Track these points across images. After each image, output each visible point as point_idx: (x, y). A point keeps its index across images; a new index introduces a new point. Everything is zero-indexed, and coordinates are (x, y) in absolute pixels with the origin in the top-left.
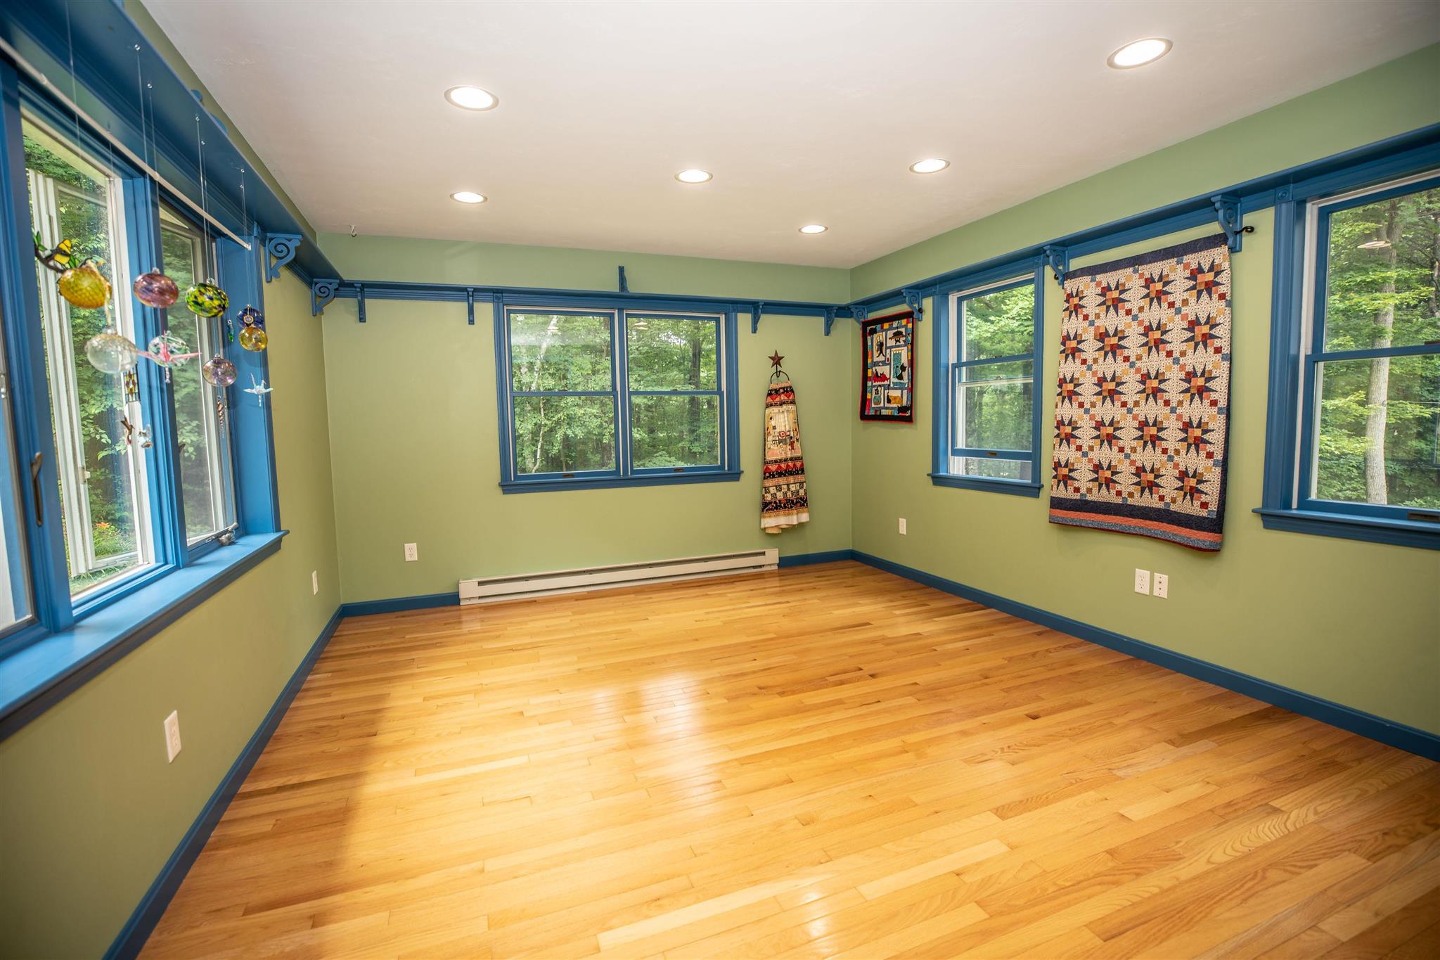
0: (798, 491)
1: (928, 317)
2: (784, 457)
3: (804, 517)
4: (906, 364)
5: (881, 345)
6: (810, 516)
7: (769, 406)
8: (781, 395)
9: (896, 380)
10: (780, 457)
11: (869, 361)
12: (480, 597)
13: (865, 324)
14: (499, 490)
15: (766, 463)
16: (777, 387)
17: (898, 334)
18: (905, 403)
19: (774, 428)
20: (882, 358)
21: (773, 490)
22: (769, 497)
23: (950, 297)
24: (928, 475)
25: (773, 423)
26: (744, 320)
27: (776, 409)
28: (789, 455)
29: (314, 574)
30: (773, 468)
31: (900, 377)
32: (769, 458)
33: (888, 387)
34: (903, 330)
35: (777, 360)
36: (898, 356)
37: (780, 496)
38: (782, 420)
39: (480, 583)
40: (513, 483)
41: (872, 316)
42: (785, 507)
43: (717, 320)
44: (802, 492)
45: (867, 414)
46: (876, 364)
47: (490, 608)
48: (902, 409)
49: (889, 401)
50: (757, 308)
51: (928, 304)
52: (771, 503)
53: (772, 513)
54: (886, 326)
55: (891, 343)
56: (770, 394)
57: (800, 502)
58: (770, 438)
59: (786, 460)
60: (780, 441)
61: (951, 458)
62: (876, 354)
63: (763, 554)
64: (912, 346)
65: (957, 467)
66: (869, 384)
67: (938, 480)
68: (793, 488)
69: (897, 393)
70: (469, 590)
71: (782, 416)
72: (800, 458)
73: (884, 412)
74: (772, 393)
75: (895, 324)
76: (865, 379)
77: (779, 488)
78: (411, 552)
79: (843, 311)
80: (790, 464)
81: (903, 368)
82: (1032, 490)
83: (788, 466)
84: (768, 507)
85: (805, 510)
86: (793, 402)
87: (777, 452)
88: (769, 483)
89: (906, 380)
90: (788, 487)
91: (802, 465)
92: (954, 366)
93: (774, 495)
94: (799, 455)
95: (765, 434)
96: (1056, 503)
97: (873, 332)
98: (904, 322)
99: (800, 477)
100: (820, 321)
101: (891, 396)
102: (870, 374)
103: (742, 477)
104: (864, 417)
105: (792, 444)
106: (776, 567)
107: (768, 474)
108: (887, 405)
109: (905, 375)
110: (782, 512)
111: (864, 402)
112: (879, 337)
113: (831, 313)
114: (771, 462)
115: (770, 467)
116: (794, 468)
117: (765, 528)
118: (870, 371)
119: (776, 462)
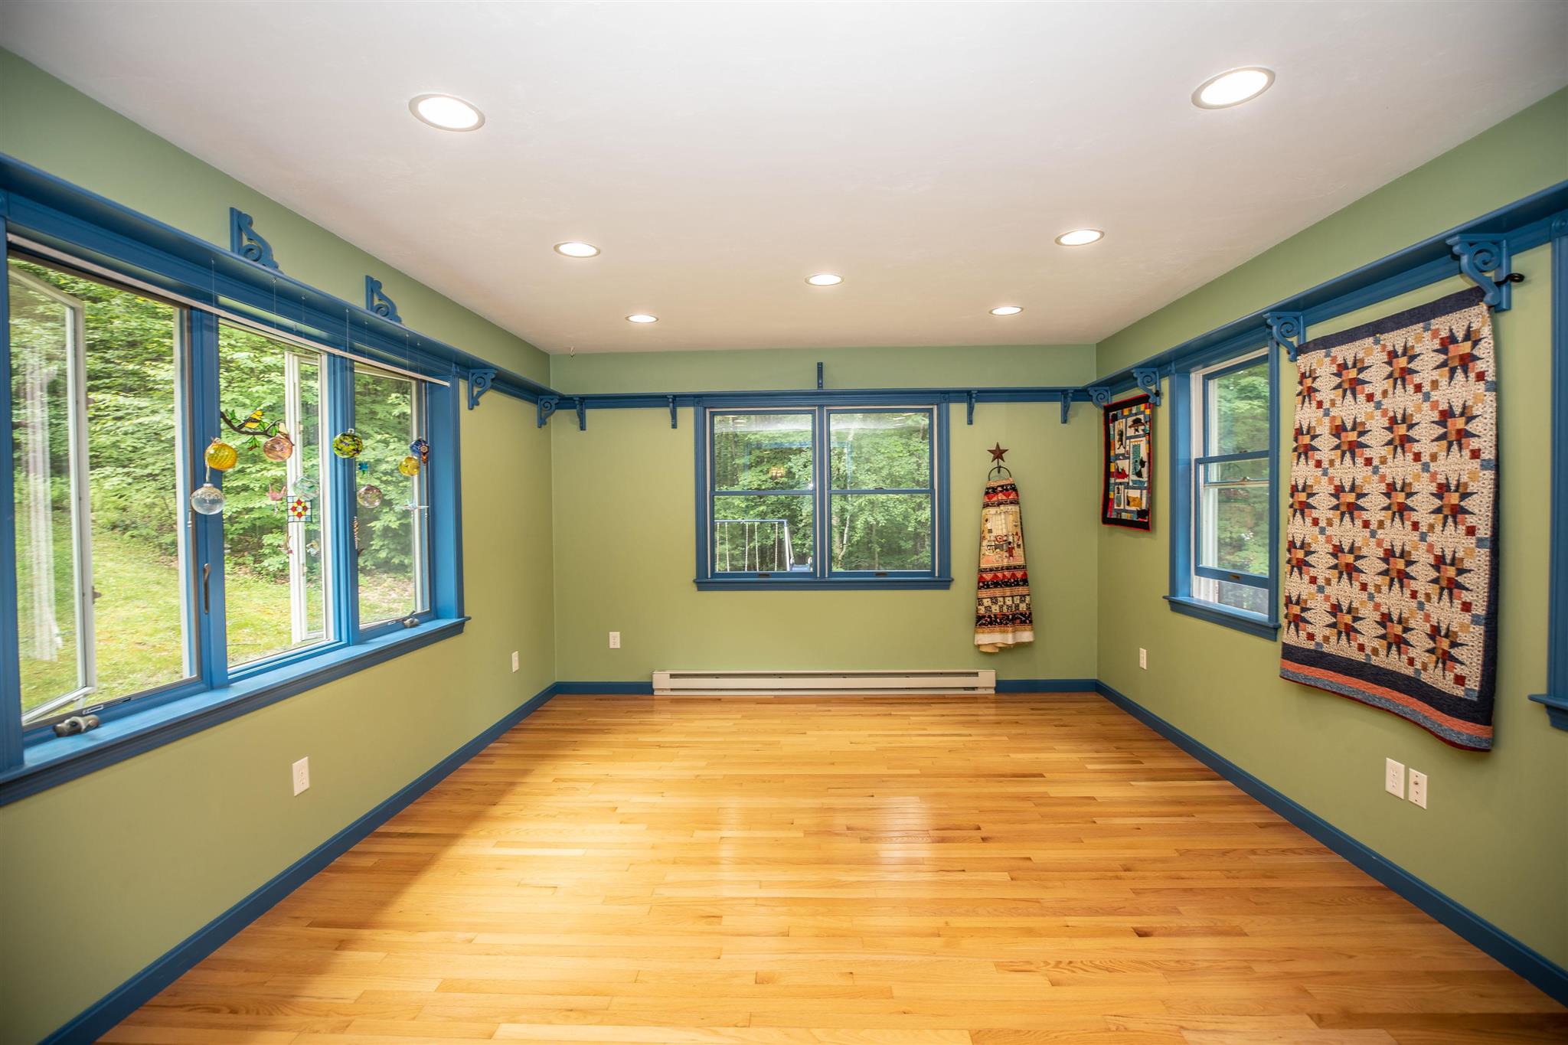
0: (1017, 606)
1: (1165, 401)
2: (999, 565)
3: (1026, 636)
4: (1145, 459)
5: (1121, 434)
6: (1035, 635)
7: (986, 506)
8: (1001, 494)
9: (1135, 478)
10: (996, 565)
11: (1112, 453)
12: (672, 689)
13: (1108, 409)
14: (694, 587)
15: (981, 571)
16: (995, 485)
17: (1137, 422)
18: (1144, 506)
19: (990, 531)
20: (1122, 451)
21: (987, 602)
22: (982, 610)
23: (1193, 375)
24: (1164, 597)
25: (989, 526)
26: (958, 411)
27: (992, 510)
28: (1005, 563)
29: (515, 656)
30: (988, 576)
31: (1139, 474)
32: (983, 566)
33: (1127, 486)
34: (1141, 417)
35: (998, 454)
36: (1137, 448)
37: (995, 609)
38: (1000, 522)
39: (672, 676)
40: (707, 581)
41: (1117, 398)
42: (1001, 623)
43: (931, 411)
44: (1023, 607)
45: (1109, 518)
46: (1117, 457)
47: (681, 701)
48: (1142, 513)
49: (1128, 504)
50: (970, 397)
51: (1165, 385)
52: (984, 617)
53: (986, 629)
54: (1126, 412)
55: (1131, 432)
56: (987, 493)
57: (1021, 619)
58: (985, 543)
59: (1002, 569)
60: (996, 547)
61: (1195, 579)
62: (1117, 446)
63: (976, 674)
64: (1151, 436)
65: (1204, 592)
66: (1112, 480)
67: (1178, 607)
68: (1009, 601)
69: (1134, 494)
70: (662, 681)
71: (999, 517)
72: (1024, 567)
73: (1124, 516)
74: (990, 492)
75: (1134, 410)
76: (1108, 474)
77: (994, 600)
78: (615, 640)
79: (1082, 394)
80: (1006, 573)
81: (1142, 463)
82: (1269, 631)
83: (1004, 576)
84: (984, 621)
85: (1028, 627)
86: (1015, 502)
87: (994, 559)
88: (984, 593)
89: (1145, 478)
90: (1006, 600)
91: (1025, 575)
92: (1198, 461)
93: (988, 608)
94: (1021, 562)
95: (982, 538)
96: (1290, 653)
97: (1115, 418)
98: (1142, 407)
99: (1021, 588)
100: (1057, 406)
101: (1130, 498)
102: (1113, 469)
103: (953, 586)
104: (1106, 520)
105: (1010, 551)
106: (993, 692)
107: (983, 584)
108: (1127, 508)
109: (1145, 471)
110: (997, 628)
111: (1107, 502)
112: (1119, 425)
113: (1067, 397)
114: (985, 570)
115: (984, 575)
116: (1016, 578)
117: (979, 646)
118: (1112, 465)
119: (991, 570)
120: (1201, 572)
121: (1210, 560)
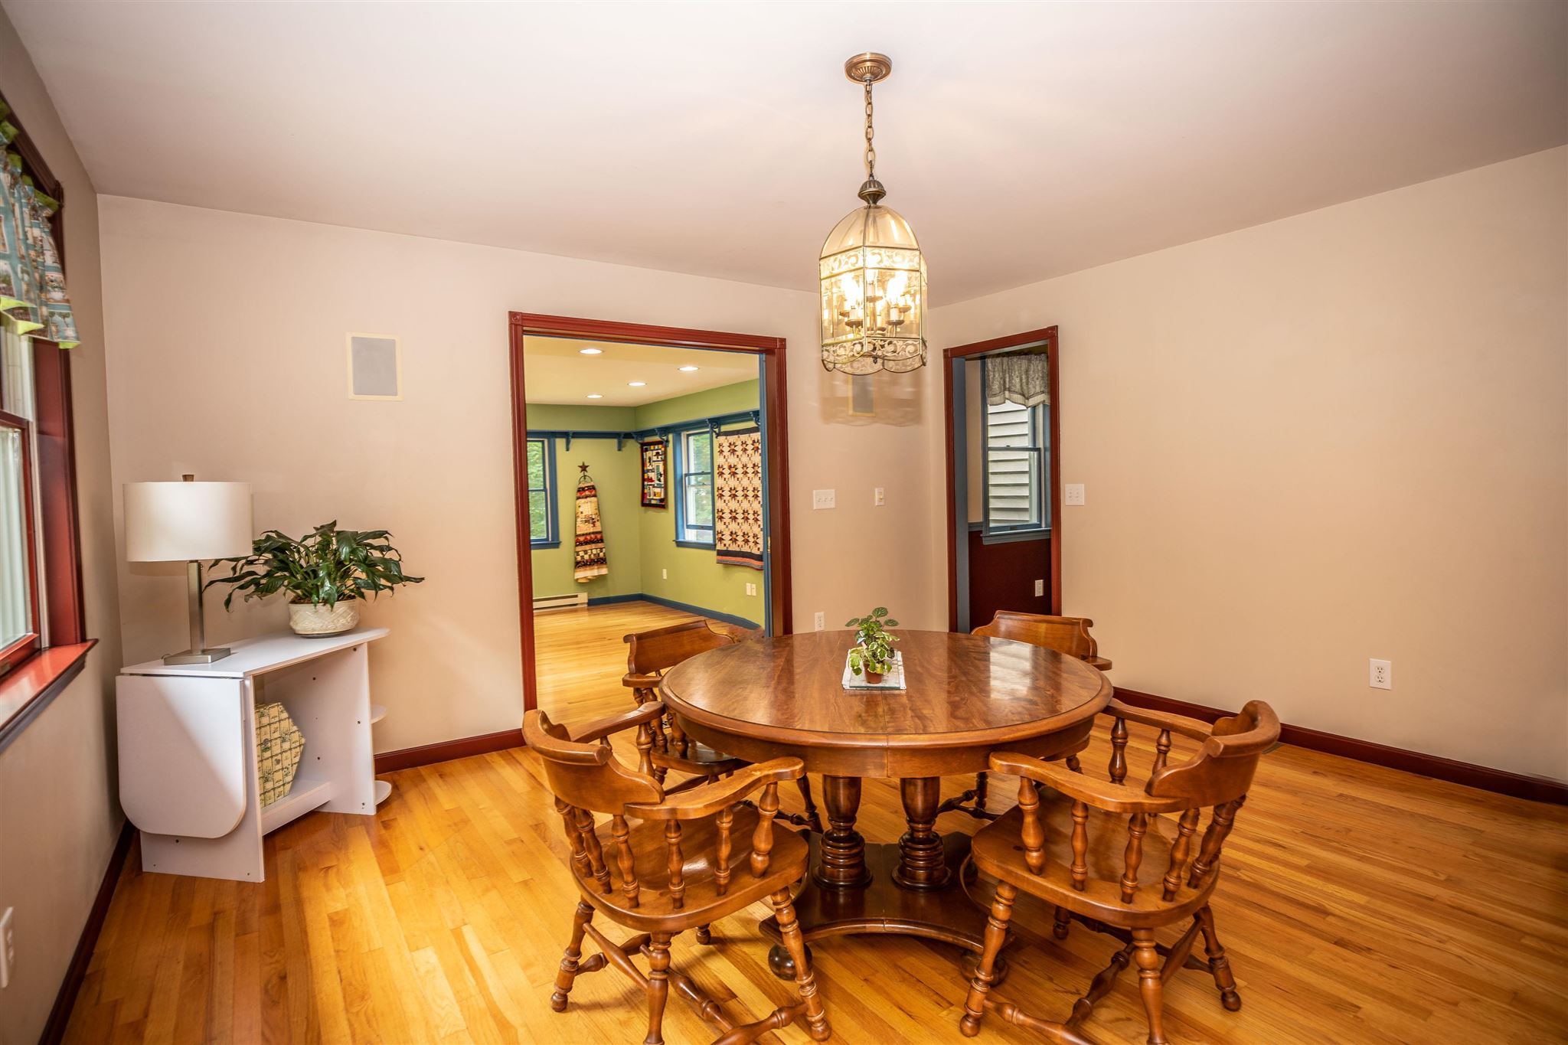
0: (599, 554)
1: (671, 445)
2: (588, 531)
3: (604, 571)
4: (662, 473)
5: (650, 459)
6: (609, 570)
7: (578, 498)
8: (586, 491)
9: (658, 482)
10: (586, 532)
11: (645, 469)
13: (643, 445)
15: (577, 536)
16: (583, 486)
17: (658, 454)
18: (662, 497)
19: (582, 513)
20: (650, 468)
21: (582, 554)
22: (579, 558)
23: (682, 434)
24: (673, 541)
25: (581, 510)
26: (560, 443)
27: (583, 501)
28: (591, 530)
30: (582, 539)
31: (659, 480)
32: (578, 533)
33: (654, 487)
34: (660, 451)
35: (584, 468)
36: (658, 466)
37: (586, 557)
38: (587, 507)
41: (647, 440)
42: (590, 565)
43: (543, 442)
44: (601, 555)
45: (646, 504)
46: (648, 471)
48: (662, 500)
49: (655, 495)
50: (566, 435)
51: (671, 437)
52: (580, 562)
53: (582, 569)
54: (652, 447)
55: (655, 458)
56: (579, 491)
57: (601, 561)
58: (579, 520)
59: (590, 534)
60: (586, 521)
61: (686, 530)
62: (648, 464)
63: (576, 596)
64: (665, 461)
65: (690, 536)
66: (646, 483)
67: (680, 544)
68: (594, 552)
69: (657, 490)
71: (586, 505)
72: (600, 532)
73: (653, 502)
74: (581, 490)
75: (656, 447)
76: (644, 480)
77: (586, 552)
79: (628, 436)
80: (593, 536)
81: (661, 475)
82: (712, 547)
83: (591, 538)
84: (579, 565)
85: (605, 566)
86: (595, 496)
87: (584, 528)
88: (579, 549)
89: (662, 483)
90: (593, 551)
91: (602, 537)
92: (686, 475)
93: (582, 557)
94: (600, 530)
95: (576, 517)
96: (720, 553)
97: (646, 450)
98: (660, 446)
99: (600, 544)
100: (615, 441)
101: (655, 493)
102: (646, 477)
103: (561, 546)
104: (644, 505)
105: (594, 523)
106: (586, 606)
107: (579, 543)
108: (655, 498)
109: (662, 479)
110: (588, 568)
111: (643, 495)
112: (649, 454)
113: (621, 437)
114: (580, 535)
115: (579, 538)
116: (597, 539)
117: (578, 579)
118: (646, 475)
119: (583, 535)
120: (689, 527)
121: (692, 521)
